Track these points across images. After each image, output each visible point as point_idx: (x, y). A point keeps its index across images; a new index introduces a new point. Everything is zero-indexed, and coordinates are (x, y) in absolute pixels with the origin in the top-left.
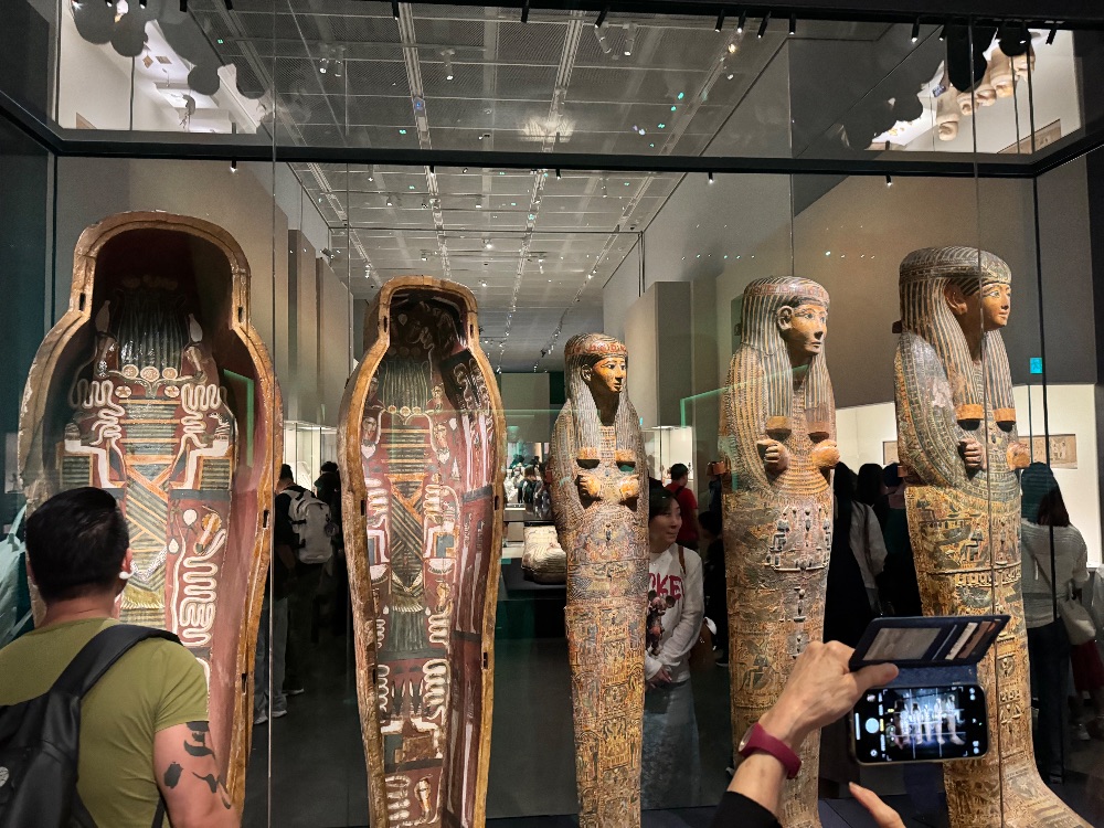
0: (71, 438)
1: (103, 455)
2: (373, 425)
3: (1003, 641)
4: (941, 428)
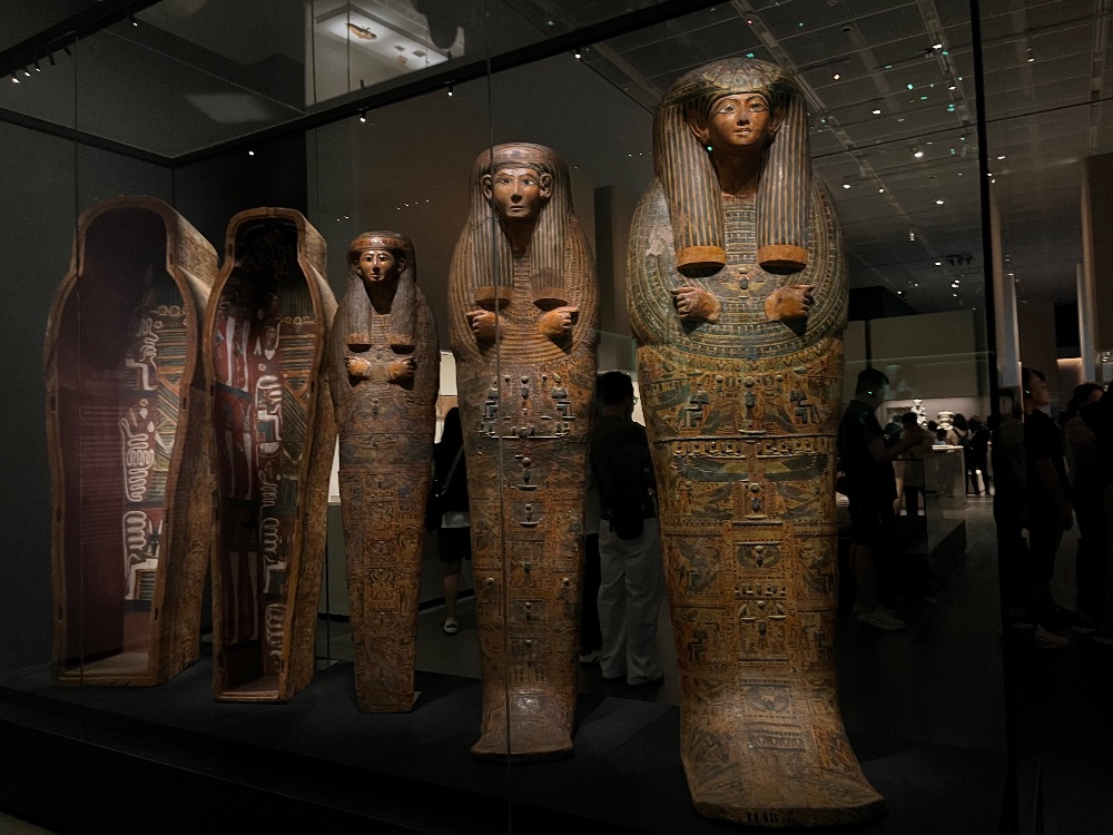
0: (129, 358)
1: (145, 367)
2: (274, 333)
3: (756, 525)
4: (653, 278)
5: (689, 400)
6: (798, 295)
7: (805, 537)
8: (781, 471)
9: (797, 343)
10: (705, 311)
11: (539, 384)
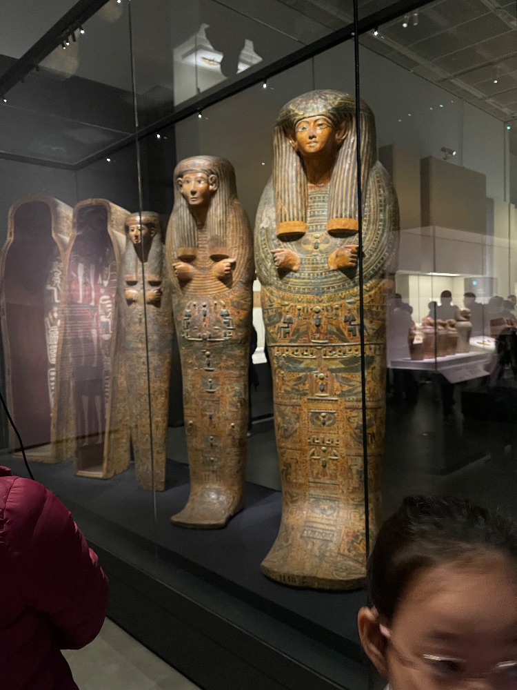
0: (48, 284)
2: (107, 270)
3: (322, 400)
4: (263, 243)
5: (282, 320)
6: (347, 253)
7: (353, 409)
8: (338, 367)
9: (349, 284)
10: (290, 265)
11: (212, 308)
